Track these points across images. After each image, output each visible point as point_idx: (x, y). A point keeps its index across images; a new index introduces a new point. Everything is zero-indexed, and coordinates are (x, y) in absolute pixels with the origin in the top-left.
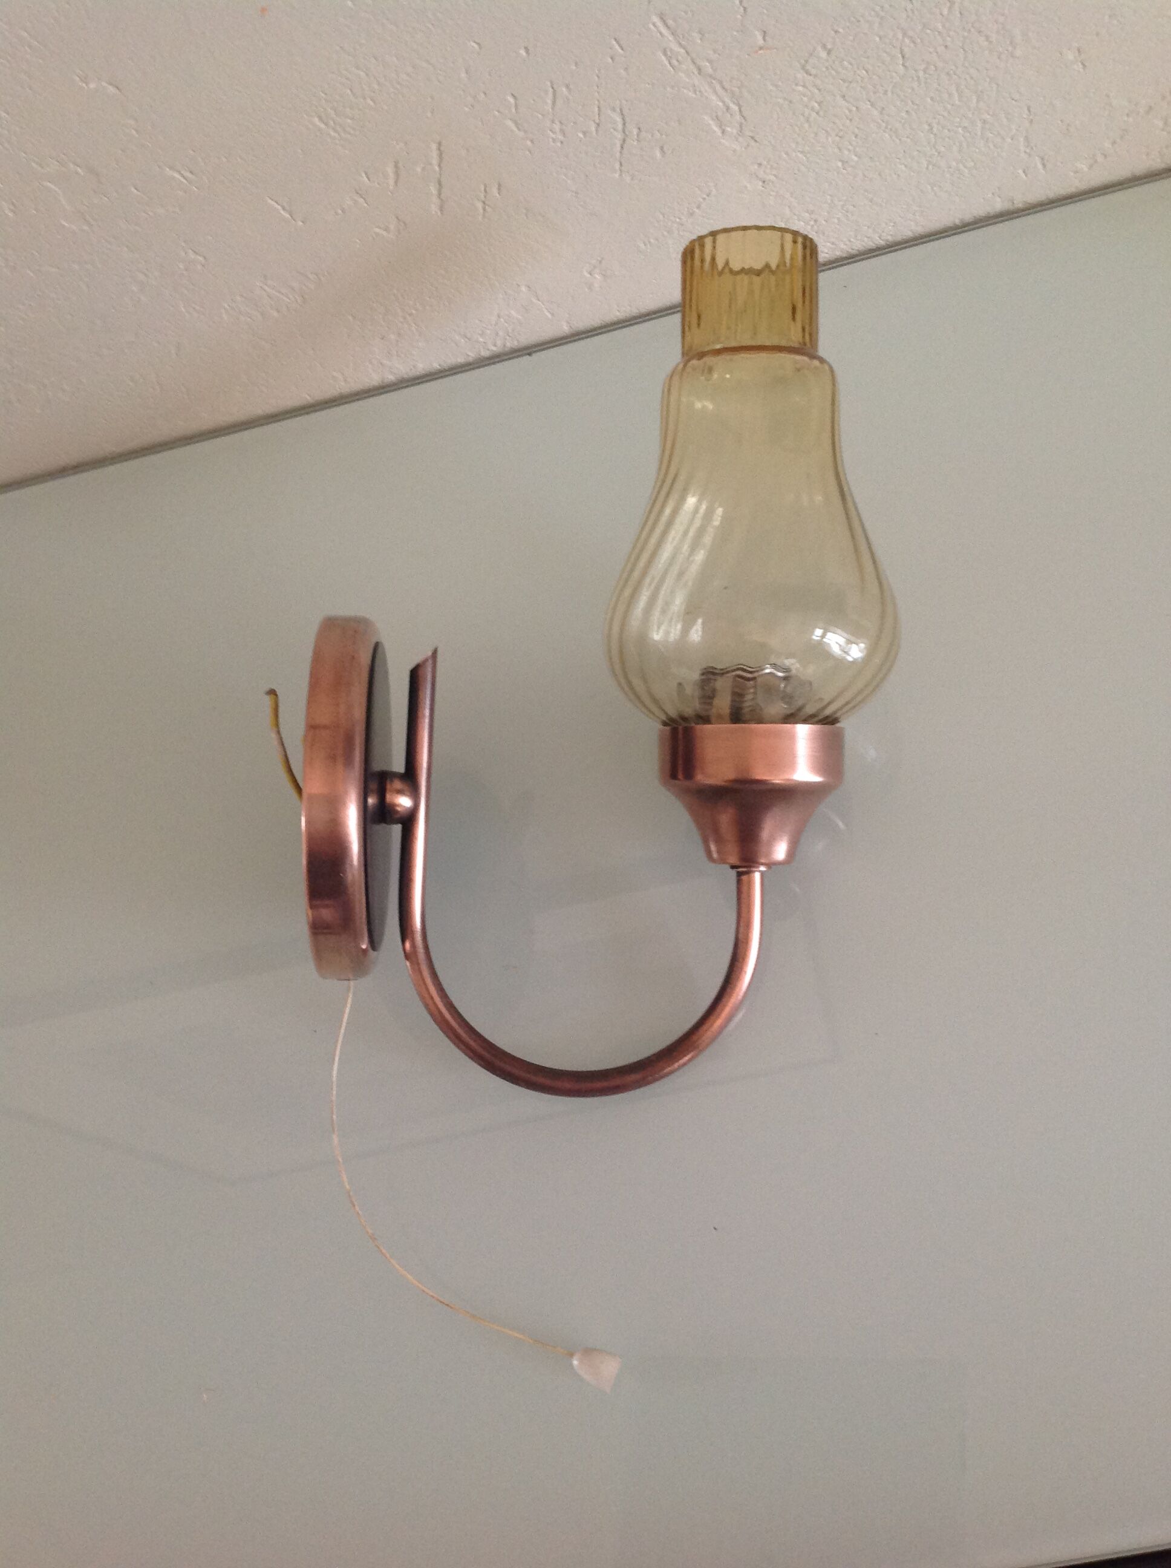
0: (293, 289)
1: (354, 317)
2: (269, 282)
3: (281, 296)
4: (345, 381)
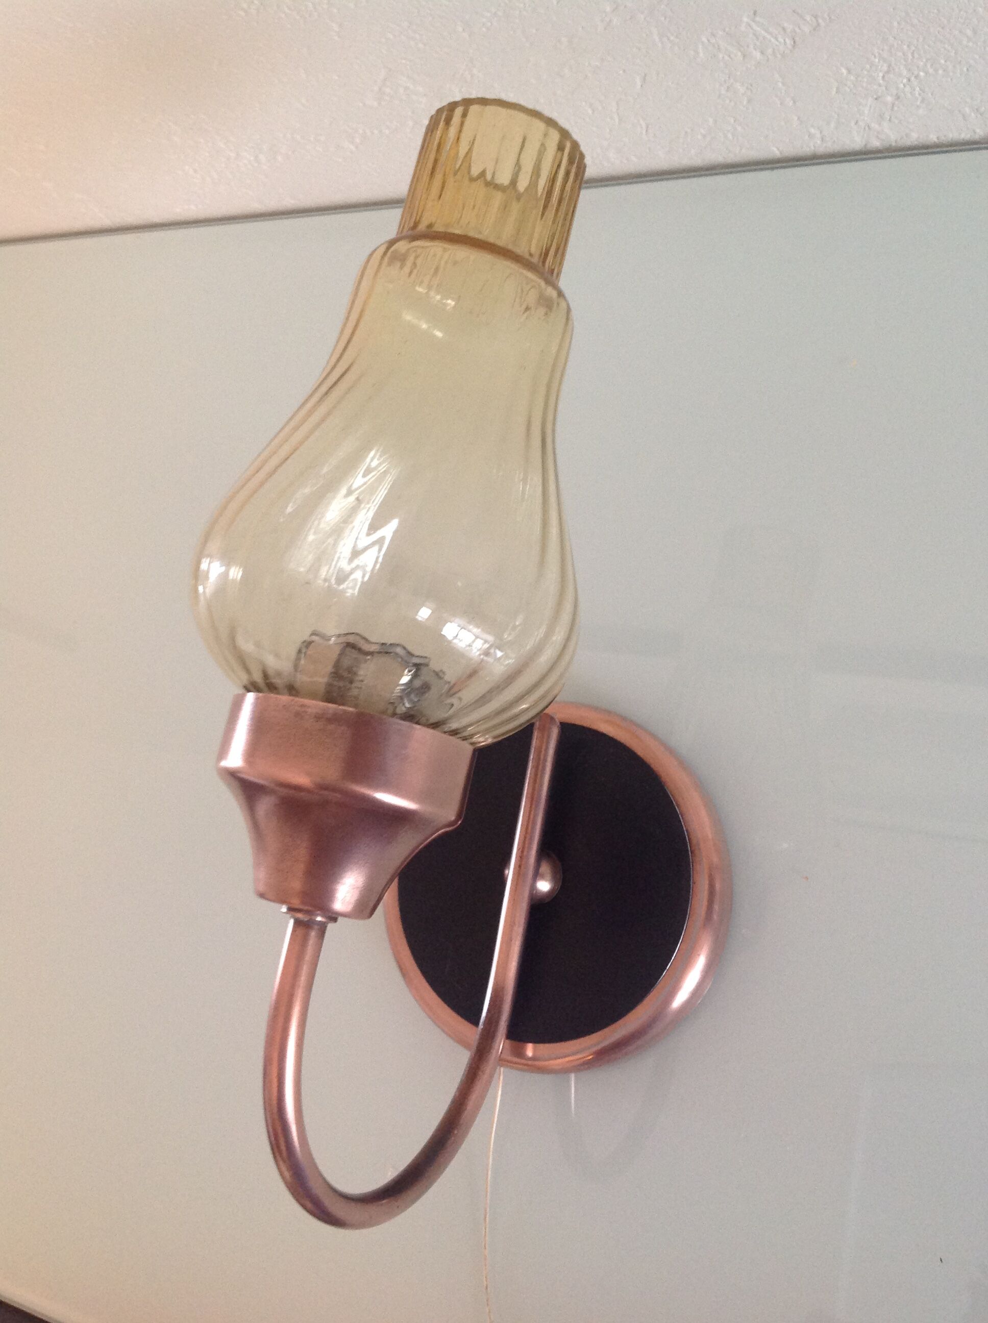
0: (784, 29)
1: (849, 71)
2: (758, 19)
3: (769, 37)
4: (822, 140)
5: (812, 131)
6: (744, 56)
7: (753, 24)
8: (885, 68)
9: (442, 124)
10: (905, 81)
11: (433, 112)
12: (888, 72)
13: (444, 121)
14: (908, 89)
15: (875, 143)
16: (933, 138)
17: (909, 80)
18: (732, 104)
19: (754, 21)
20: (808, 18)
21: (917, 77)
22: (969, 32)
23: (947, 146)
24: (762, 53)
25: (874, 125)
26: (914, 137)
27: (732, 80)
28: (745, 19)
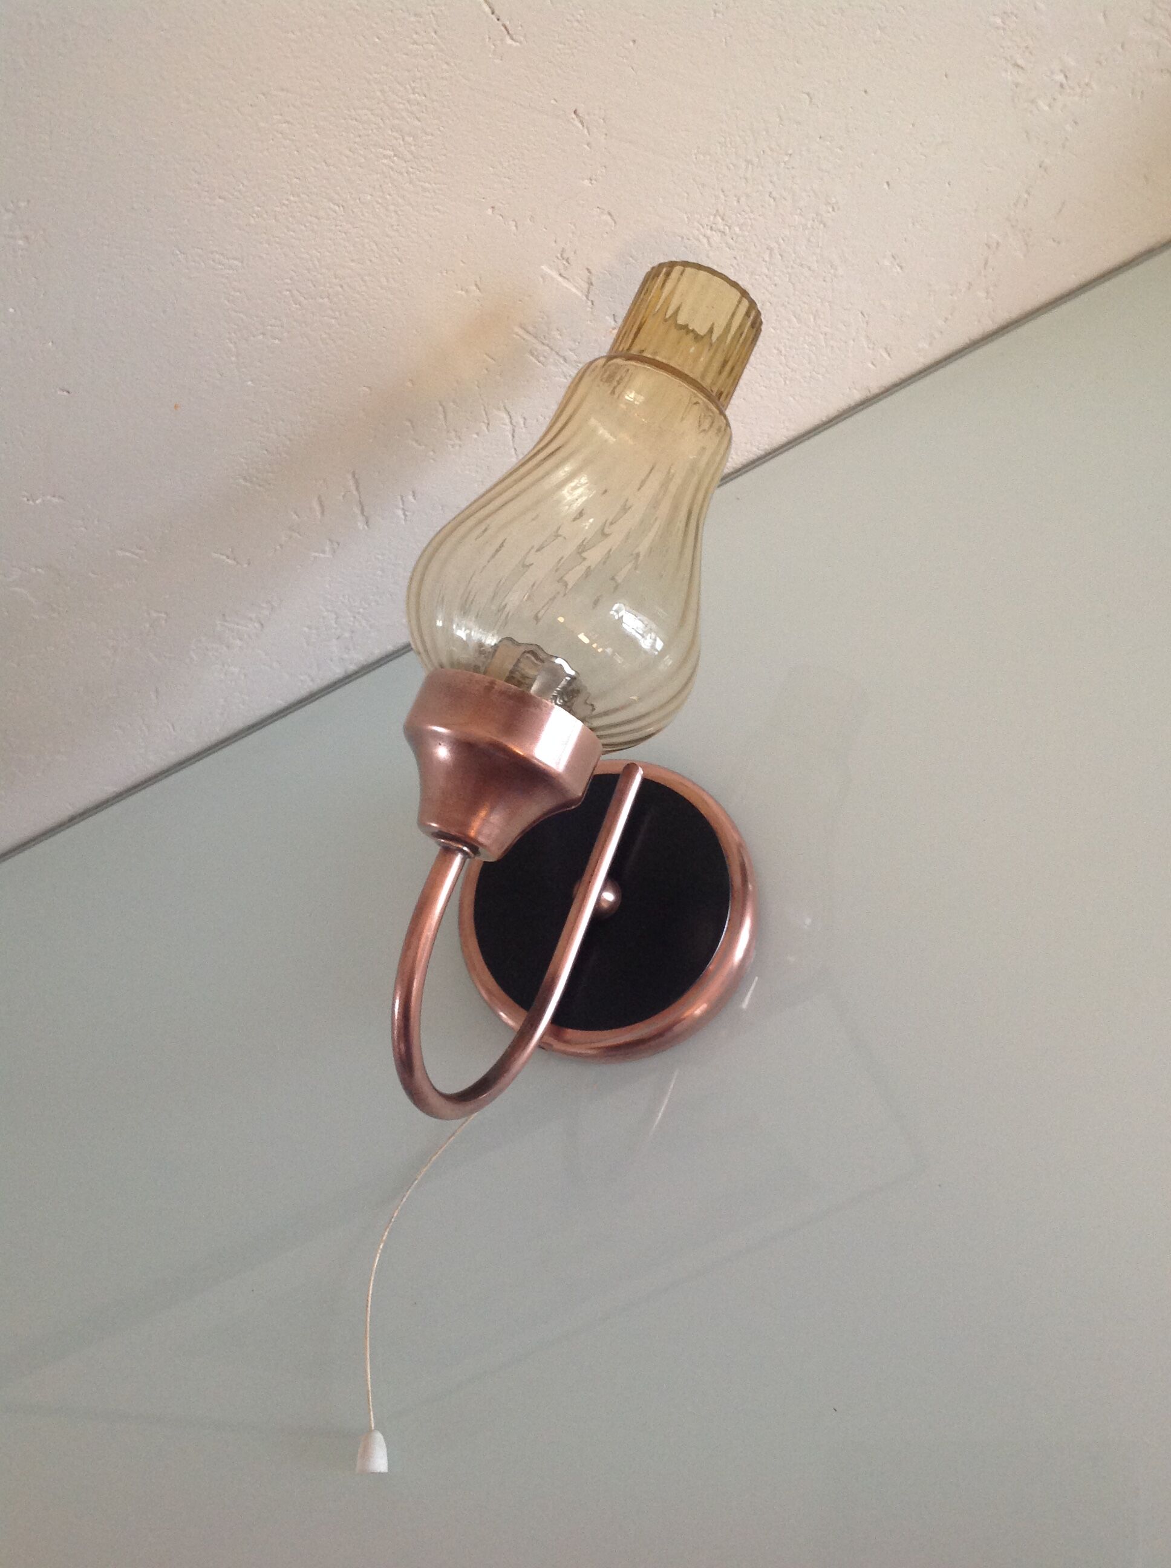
1: (310, 628)
3: (241, 627)
5: (302, 678)
6: (228, 647)
7: (226, 624)
8: (334, 616)
9: (662, 276)
10: (352, 619)
11: (656, 264)
12: (337, 618)
13: (665, 274)
14: (357, 624)
15: (352, 668)
16: (390, 648)
17: (355, 617)
18: (233, 683)
19: (226, 621)
20: (264, 605)
21: (359, 613)
22: (379, 573)
23: (403, 649)
24: (241, 639)
25: (346, 656)
26: (377, 652)
27: (226, 667)
28: (218, 622)
